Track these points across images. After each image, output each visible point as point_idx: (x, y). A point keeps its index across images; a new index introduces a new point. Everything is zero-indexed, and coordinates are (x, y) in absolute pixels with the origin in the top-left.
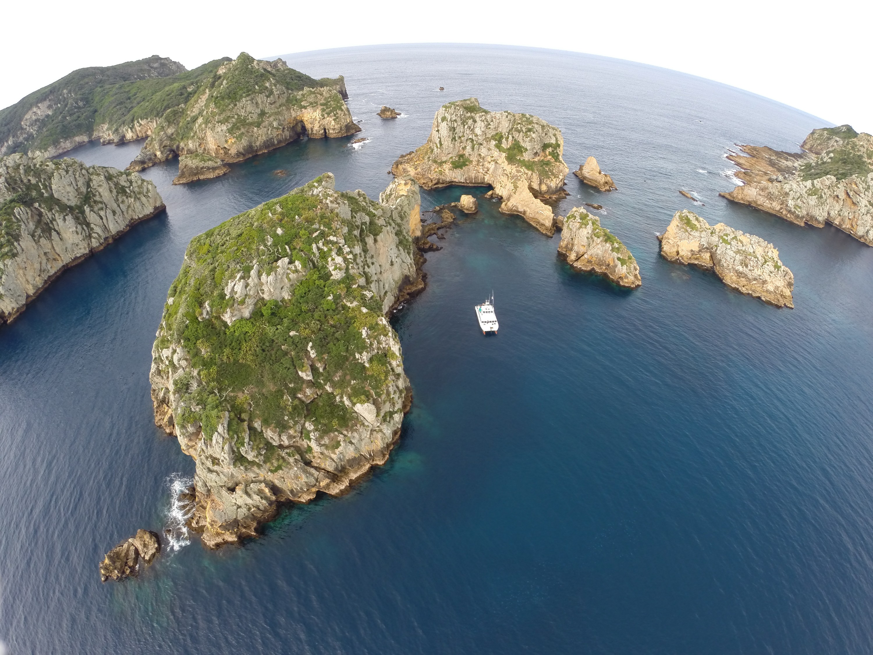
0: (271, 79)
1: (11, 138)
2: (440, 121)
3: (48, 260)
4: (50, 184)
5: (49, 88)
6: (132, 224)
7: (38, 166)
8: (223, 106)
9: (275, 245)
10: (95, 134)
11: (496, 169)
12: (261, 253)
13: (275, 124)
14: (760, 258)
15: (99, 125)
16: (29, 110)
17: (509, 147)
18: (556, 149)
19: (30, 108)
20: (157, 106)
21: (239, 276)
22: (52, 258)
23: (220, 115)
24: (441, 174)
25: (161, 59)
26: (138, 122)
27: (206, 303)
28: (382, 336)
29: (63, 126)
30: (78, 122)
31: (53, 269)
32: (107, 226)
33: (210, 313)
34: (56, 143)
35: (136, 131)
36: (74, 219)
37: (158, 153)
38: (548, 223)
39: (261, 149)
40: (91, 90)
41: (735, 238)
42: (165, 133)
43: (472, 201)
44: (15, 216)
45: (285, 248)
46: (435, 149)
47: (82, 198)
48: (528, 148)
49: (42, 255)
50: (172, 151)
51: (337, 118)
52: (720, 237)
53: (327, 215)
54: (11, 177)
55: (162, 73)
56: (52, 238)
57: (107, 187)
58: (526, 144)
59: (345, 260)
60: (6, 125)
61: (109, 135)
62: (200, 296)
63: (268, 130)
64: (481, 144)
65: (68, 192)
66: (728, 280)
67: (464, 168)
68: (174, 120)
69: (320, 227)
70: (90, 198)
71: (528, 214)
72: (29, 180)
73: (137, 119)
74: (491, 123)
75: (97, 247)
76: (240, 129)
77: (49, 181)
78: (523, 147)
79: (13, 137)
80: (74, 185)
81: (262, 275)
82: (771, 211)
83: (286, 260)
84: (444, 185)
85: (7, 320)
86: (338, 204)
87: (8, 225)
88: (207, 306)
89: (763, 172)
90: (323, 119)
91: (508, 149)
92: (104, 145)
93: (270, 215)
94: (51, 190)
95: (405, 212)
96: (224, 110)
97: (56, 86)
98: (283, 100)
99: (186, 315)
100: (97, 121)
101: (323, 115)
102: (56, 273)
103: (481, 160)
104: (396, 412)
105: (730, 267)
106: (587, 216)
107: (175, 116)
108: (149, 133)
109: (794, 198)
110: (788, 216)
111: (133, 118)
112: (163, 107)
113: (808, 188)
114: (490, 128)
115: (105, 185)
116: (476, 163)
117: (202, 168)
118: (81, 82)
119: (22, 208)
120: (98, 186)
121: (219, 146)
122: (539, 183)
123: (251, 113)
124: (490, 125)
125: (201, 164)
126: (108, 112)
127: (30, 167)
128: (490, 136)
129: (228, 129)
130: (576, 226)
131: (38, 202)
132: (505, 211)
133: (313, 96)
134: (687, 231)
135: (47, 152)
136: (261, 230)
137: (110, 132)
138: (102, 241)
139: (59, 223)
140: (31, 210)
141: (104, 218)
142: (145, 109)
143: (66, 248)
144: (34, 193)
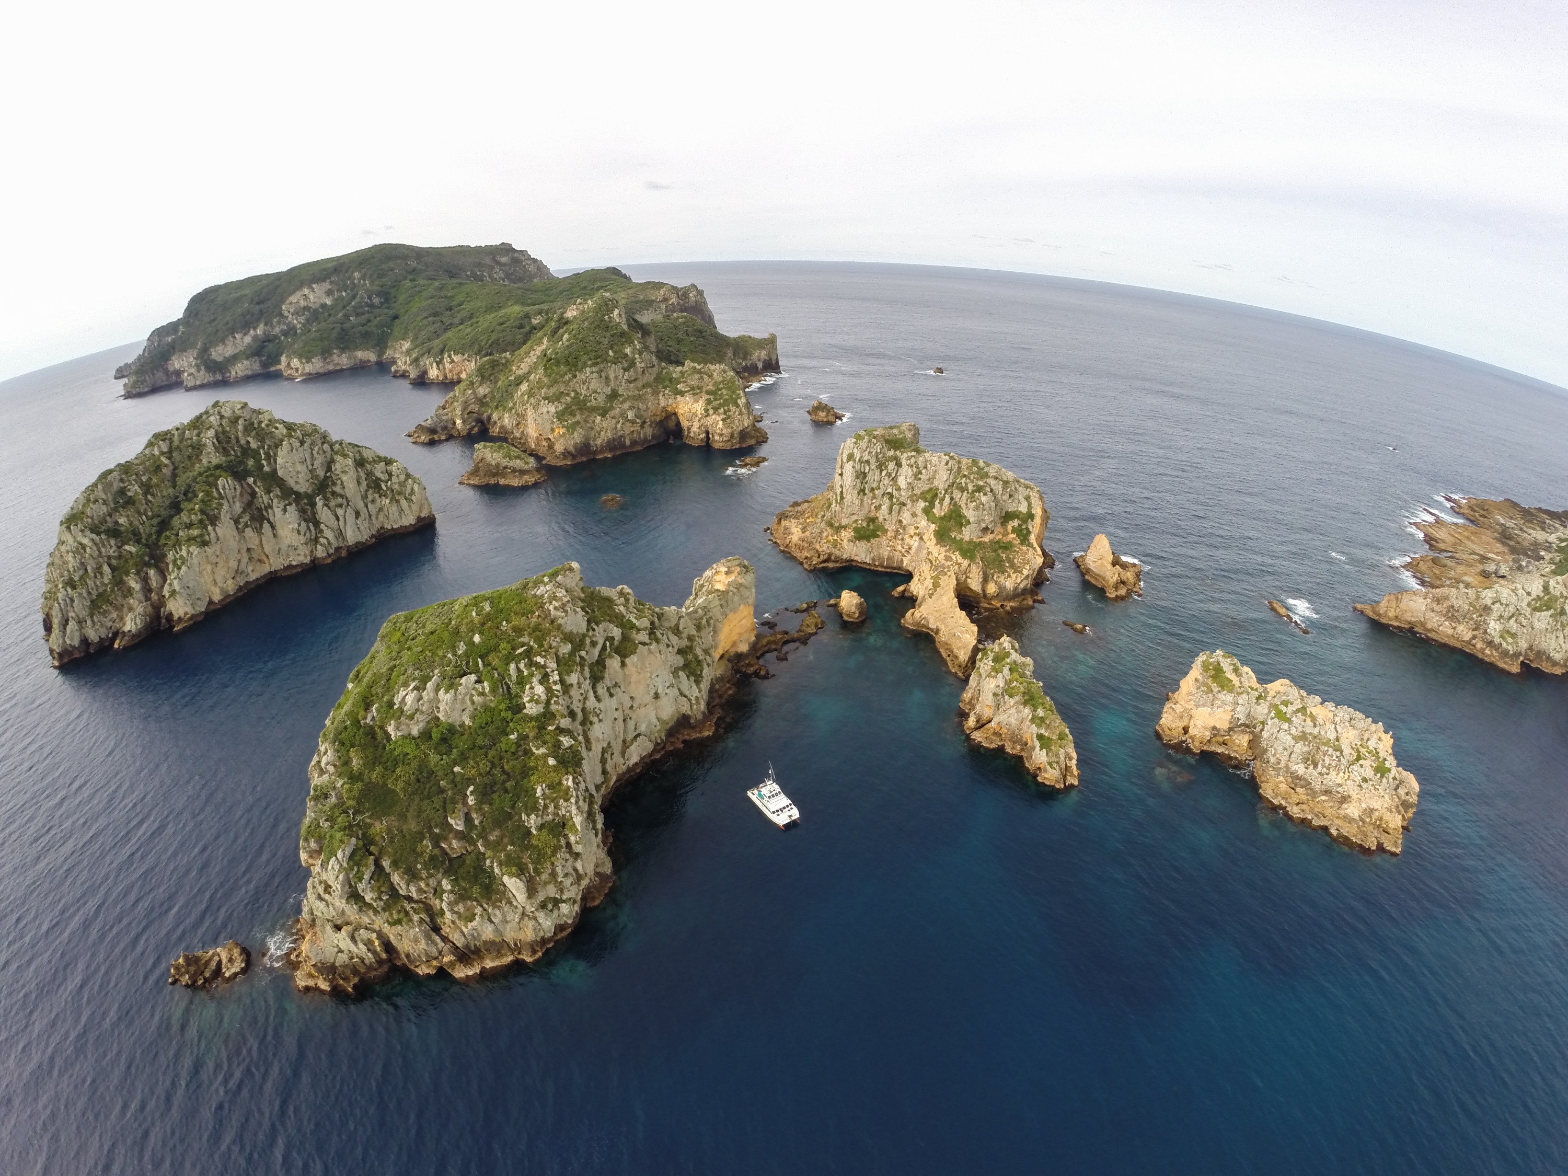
0: (637, 343)
1: (262, 326)
2: (844, 458)
3: (250, 559)
4: (276, 454)
5: (335, 263)
6: (381, 535)
7: (263, 425)
8: (557, 374)
9: (467, 654)
10: (389, 353)
11: (919, 548)
12: (446, 663)
13: (631, 415)
14: (1347, 751)
15: (397, 339)
16: (298, 289)
17: (943, 514)
18: (1025, 522)
19: (300, 287)
20: (482, 338)
21: (413, 685)
22: (256, 559)
23: (548, 388)
24: (835, 547)
25: (514, 251)
26: (450, 356)
27: (374, 707)
28: (562, 800)
29: (343, 329)
30: (366, 328)
31: (255, 573)
32: (343, 531)
33: (375, 719)
34: (326, 353)
35: (444, 368)
36: (299, 512)
37: (458, 422)
38: (963, 655)
39: (601, 451)
40: (396, 281)
41: (1303, 710)
42: (474, 393)
43: (857, 603)
44: (217, 490)
45: (477, 662)
46: (834, 504)
47: (315, 484)
48: (973, 520)
49: (244, 551)
50: (480, 421)
51: (728, 417)
52: (1273, 707)
53: (544, 626)
54: (224, 432)
55: (511, 274)
56: (263, 531)
57: (355, 476)
58: (971, 513)
59: (549, 690)
60: (258, 303)
61: (406, 362)
63: (619, 422)
64: (904, 505)
65: (298, 472)
67: (872, 541)
68: (491, 375)
69: (529, 641)
70: (327, 486)
71: (941, 633)
72: (248, 442)
73: (449, 351)
74: (924, 471)
75: (324, 558)
76: (575, 415)
77: (274, 451)
78: (965, 518)
79: (266, 324)
80: (309, 463)
81: (440, 689)
82: (1453, 643)
83: (473, 677)
84: (838, 565)
85: (175, 626)
86: (566, 612)
87: (206, 499)
88: (374, 711)
89: (1478, 555)
90: (707, 416)
91: (942, 518)
92: (395, 377)
94: (276, 462)
96: (556, 382)
97: (344, 263)
98: (649, 378)
100: (396, 332)
101: (706, 411)
102: (257, 579)
103: (901, 531)
104: (564, 901)
105: (1281, 765)
107: (493, 369)
108: (463, 376)
109: (1501, 616)
110: (1488, 651)
111: (444, 348)
112: (490, 342)
113: (1534, 596)
114: (920, 479)
115: (352, 473)
116: (893, 534)
117: (505, 468)
118: (383, 266)
119: (230, 480)
120: (342, 472)
121: (541, 435)
122: (982, 580)
123: (595, 392)
124: (922, 474)
125: (504, 462)
126: (415, 324)
127: (253, 424)
128: (919, 492)
129: (557, 412)
131: (253, 476)
132: (909, 624)
133: (697, 376)
135: (310, 364)
136: (456, 632)
137: (408, 359)
138: (331, 551)
139: (277, 514)
140: (242, 486)
141: (341, 519)
142: (463, 338)
143: (279, 549)
144: (251, 462)
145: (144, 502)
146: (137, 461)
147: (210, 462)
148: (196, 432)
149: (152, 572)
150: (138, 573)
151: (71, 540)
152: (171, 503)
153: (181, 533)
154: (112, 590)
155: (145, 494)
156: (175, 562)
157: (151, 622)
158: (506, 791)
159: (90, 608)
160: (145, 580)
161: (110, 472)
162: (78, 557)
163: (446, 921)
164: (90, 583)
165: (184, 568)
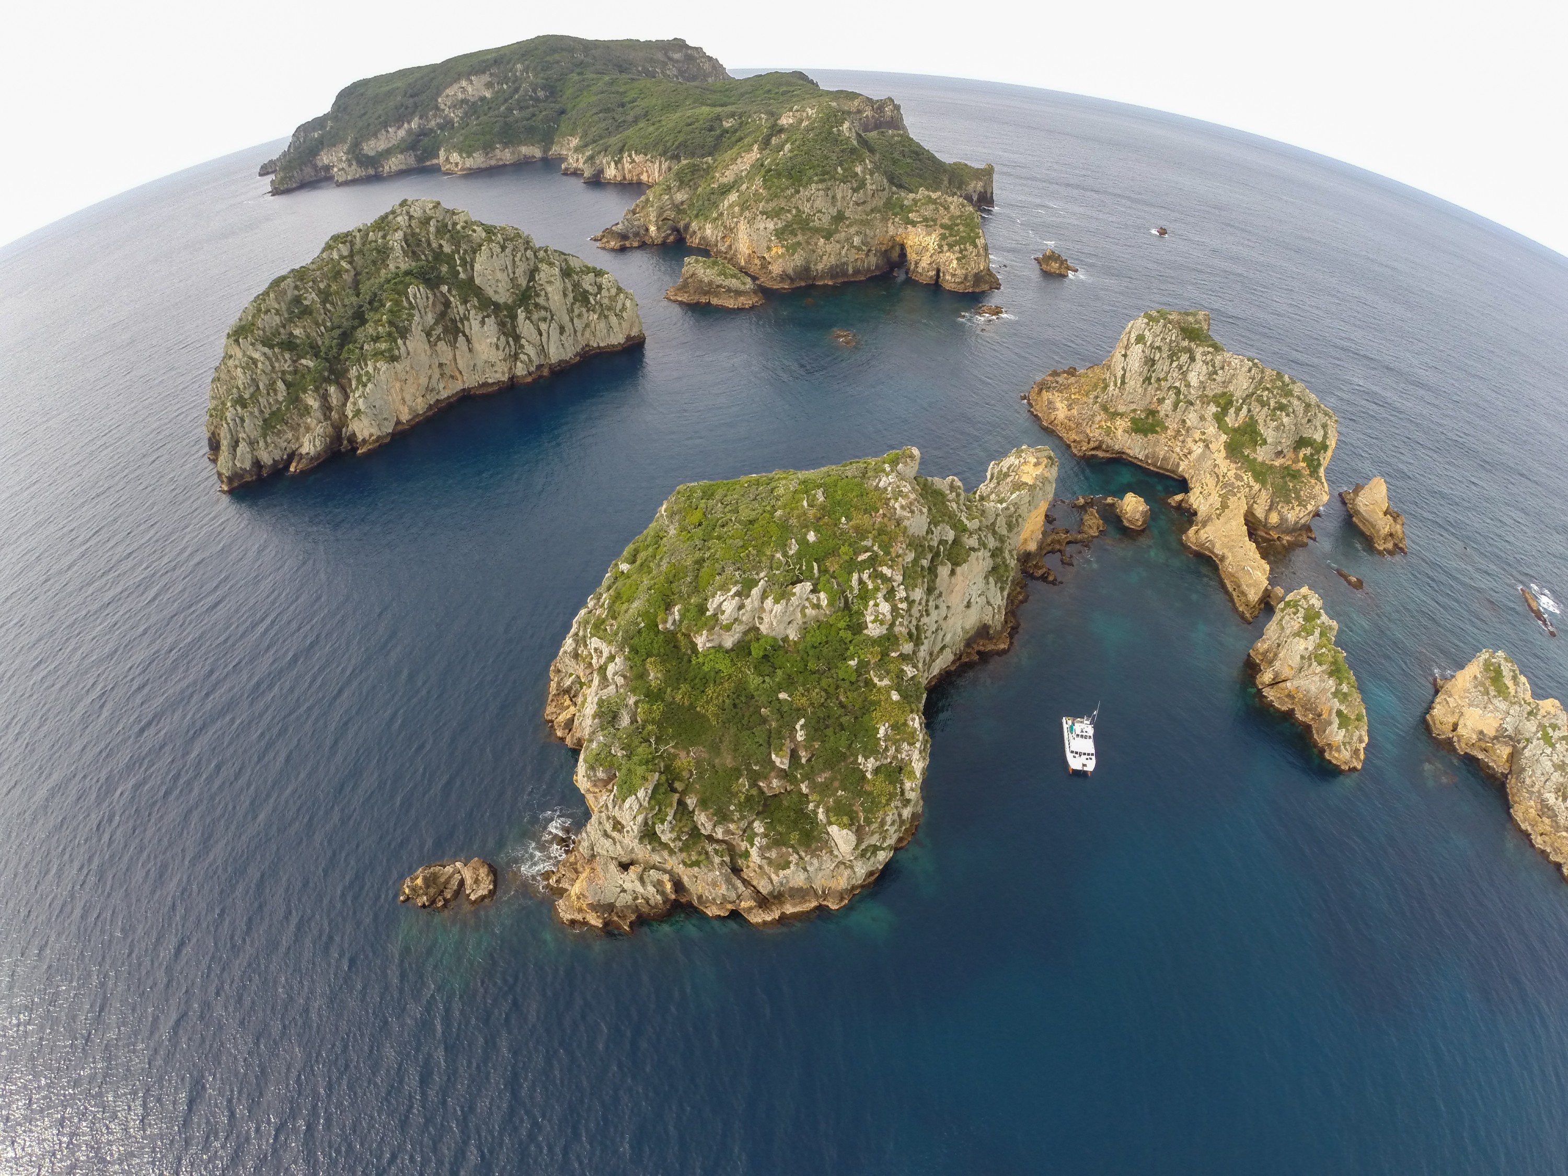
0: (867, 161)
1: (416, 119)
2: (1133, 340)
3: (442, 375)
4: (473, 261)
6: (586, 353)
7: (459, 227)
8: (777, 187)
9: (799, 556)
10: (555, 150)
11: (1202, 457)
12: (774, 566)
13: (857, 240)
15: (564, 135)
16: (455, 81)
17: (1236, 425)
18: (1318, 452)
19: (457, 79)
20: (667, 138)
21: (734, 590)
22: (448, 375)
23: (767, 202)
24: (1109, 435)
25: (688, 47)
26: (630, 156)
27: (676, 608)
29: (506, 124)
30: (531, 122)
31: (447, 390)
32: (546, 347)
33: (678, 623)
34: (488, 148)
35: (623, 168)
36: (498, 325)
37: (652, 228)
38: (1254, 596)
39: (822, 278)
40: (562, 74)
42: (671, 198)
43: (1141, 509)
44: (408, 298)
45: (813, 567)
46: (1112, 388)
47: (517, 295)
48: (1269, 440)
49: (435, 365)
50: (676, 230)
51: (964, 257)
52: (1541, 726)
53: (889, 529)
54: (413, 234)
55: (685, 71)
56: (457, 345)
57: (561, 288)
58: (1268, 432)
59: (894, 609)
60: (411, 96)
61: (577, 160)
62: (670, 594)
63: (843, 247)
64: (1192, 404)
65: (497, 281)
66: (1518, 813)
67: (1150, 436)
68: (690, 180)
69: (873, 546)
70: (530, 297)
71: (1227, 563)
72: (441, 246)
73: (629, 150)
74: (1220, 372)
75: (524, 377)
76: (796, 235)
77: (472, 256)
78: (1261, 435)
79: (421, 118)
80: (510, 271)
81: (767, 598)
83: (808, 586)
84: (1108, 455)
85: (358, 449)
86: (912, 512)
87: (395, 309)
88: (677, 613)
90: (939, 253)
91: (1235, 430)
92: (565, 174)
93: (805, 503)
94: (473, 270)
95: (1020, 516)
96: (776, 196)
97: (505, 54)
98: (879, 202)
99: (644, 614)
100: (563, 128)
101: (940, 246)
102: (449, 397)
103: (1183, 432)
104: (883, 849)
105: (1535, 789)
106: (1318, 615)
107: (693, 174)
108: (644, 177)
111: (624, 146)
112: (676, 143)
114: (1215, 380)
115: (558, 284)
116: (1173, 434)
117: (718, 286)
118: (548, 58)
119: (421, 290)
120: (547, 282)
121: (754, 252)
122: (1267, 508)
123: (820, 211)
124: (1217, 374)
125: (719, 280)
126: (584, 120)
127: (446, 225)
128: (1211, 394)
129: (776, 230)
130: (1292, 627)
131: (447, 284)
132: (1192, 543)
133: (932, 207)
134: (1488, 694)
135: (471, 159)
136: (785, 525)
137: (580, 156)
138: (532, 369)
139: (474, 326)
140: (435, 295)
141: (545, 335)
142: (647, 137)
143: (475, 365)
144: (444, 269)
145: (322, 311)
146: (314, 266)
147: (398, 268)
148: (381, 234)
149: (332, 389)
150: (316, 389)
151: (239, 354)
152: (354, 313)
153: (366, 347)
154: (288, 408)
155: (324, 302)
156: (359, 378)
157: (331, 442)
158: (843, 729)
159: (262, 428)
160: (325, 397)
161: (283, 278)
162: (249, 373)
163: (751, 865)
164: (263, 401)
165: (370, 386)
